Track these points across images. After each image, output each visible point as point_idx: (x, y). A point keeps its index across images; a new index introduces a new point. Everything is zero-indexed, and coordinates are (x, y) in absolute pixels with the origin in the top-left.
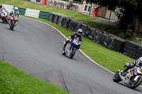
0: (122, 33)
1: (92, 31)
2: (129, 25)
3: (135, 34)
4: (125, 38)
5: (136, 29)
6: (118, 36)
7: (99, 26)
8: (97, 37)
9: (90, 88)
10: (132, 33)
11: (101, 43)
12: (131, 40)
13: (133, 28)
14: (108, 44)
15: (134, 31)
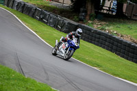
0: (76, 17)
1: (46, 15)
2: (82, 9)
3: (88, 17)
4: (78, 22)
5: (89, 13)
6: (71, 19)
7: (53, 10)
8: (51, 21)
9: (45, 70)
10: (85, 17)
11: (56, 27)
12: (84, 23)
13: (86, 12)
14: (62, 27)
15: (86, 15)
